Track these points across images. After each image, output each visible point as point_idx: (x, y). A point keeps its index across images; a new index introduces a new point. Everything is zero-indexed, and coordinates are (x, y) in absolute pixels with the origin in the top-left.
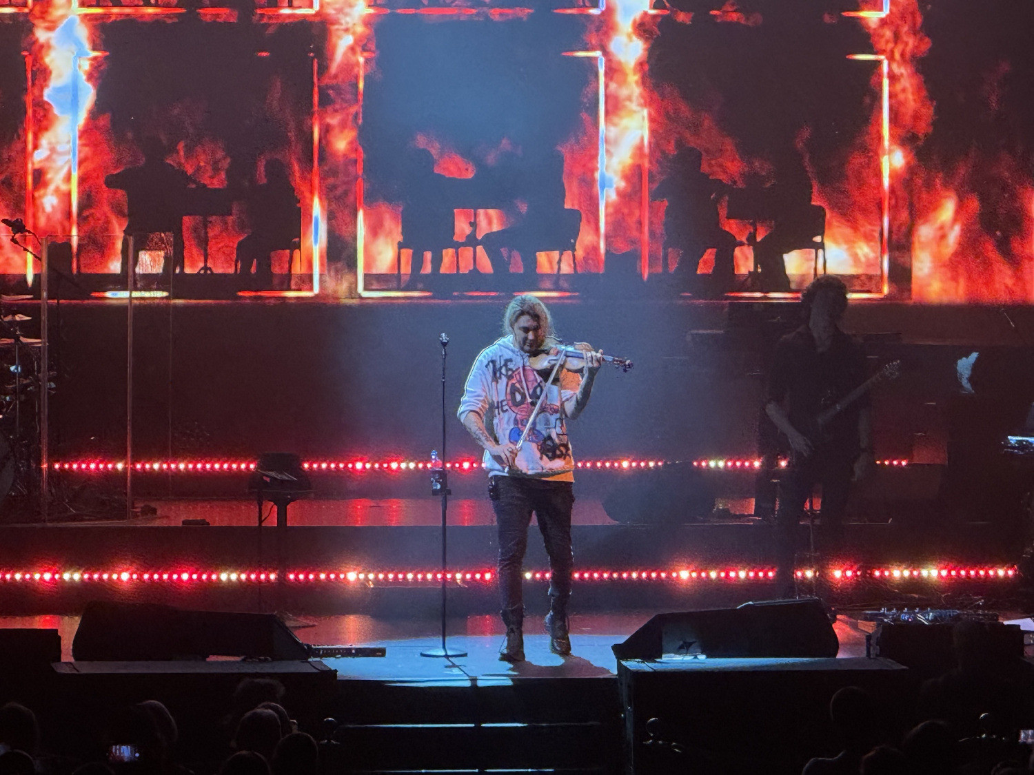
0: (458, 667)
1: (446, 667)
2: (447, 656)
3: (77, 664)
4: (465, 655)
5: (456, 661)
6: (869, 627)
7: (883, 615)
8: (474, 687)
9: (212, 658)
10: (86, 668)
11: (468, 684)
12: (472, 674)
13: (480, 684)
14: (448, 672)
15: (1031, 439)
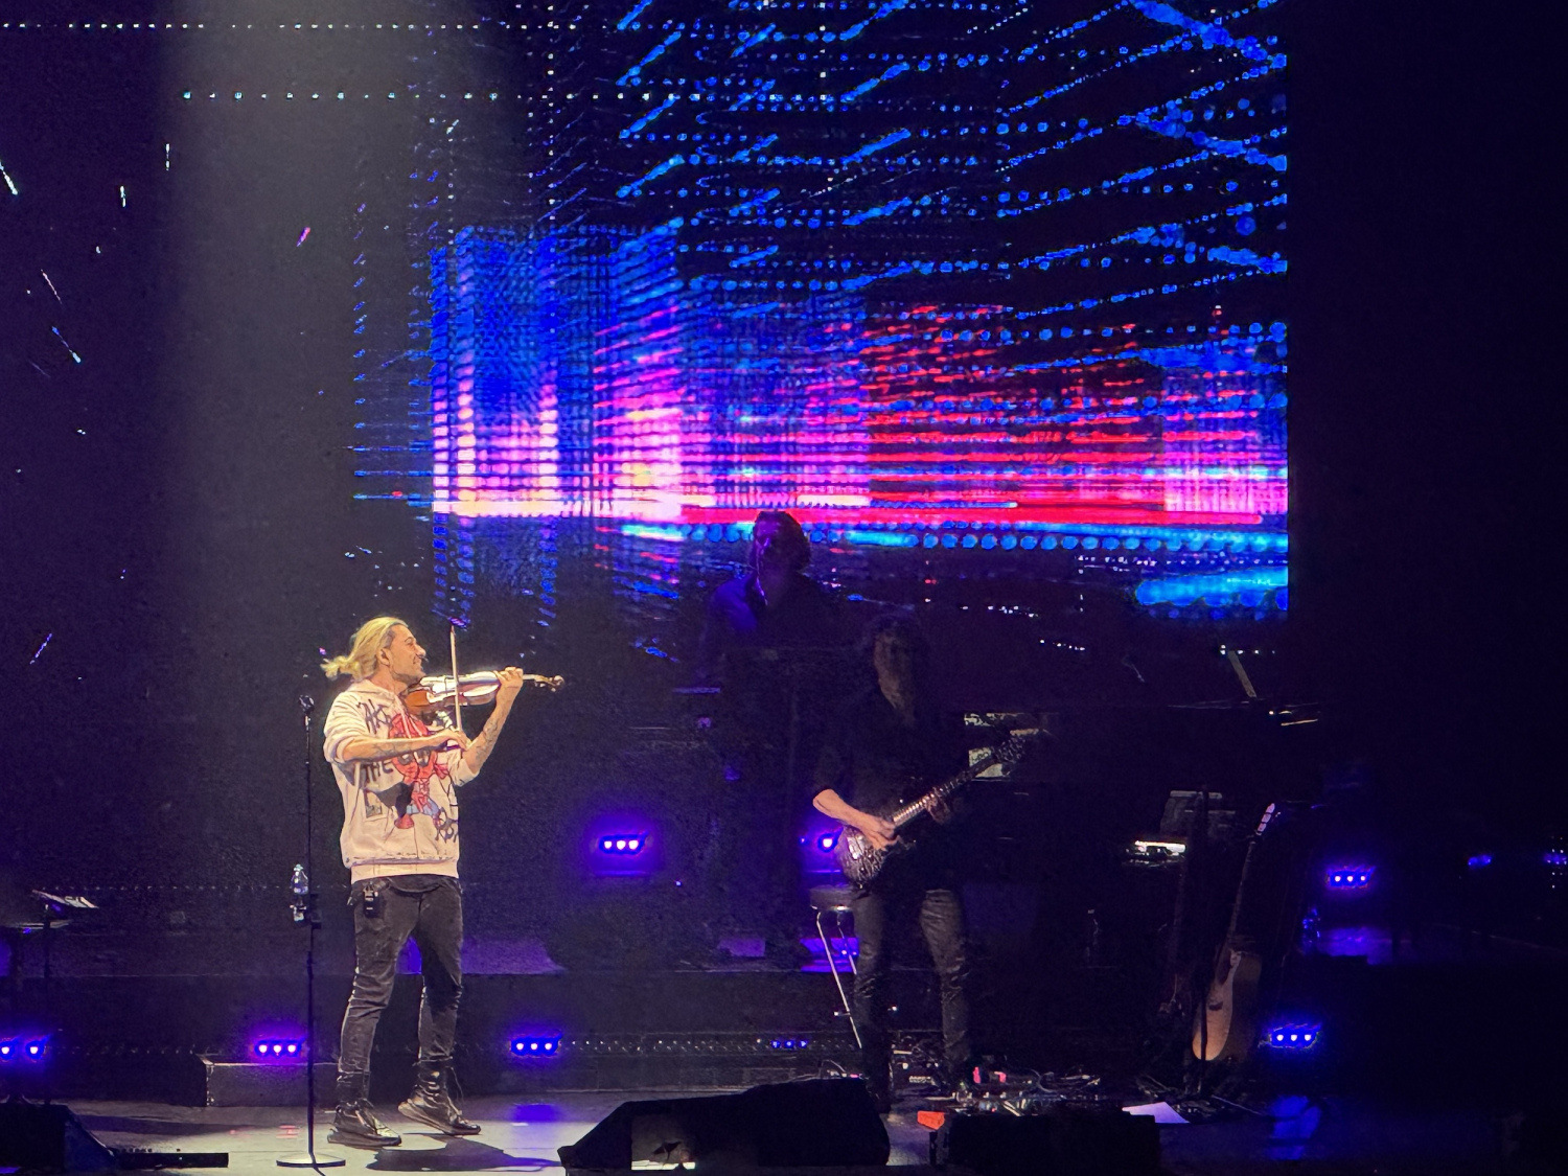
2: (315, 1165)
4: (342, 1164)
5: (328, 1172)
6: (935, 1121)
7: (955, 1102)
15: (1169, 846)
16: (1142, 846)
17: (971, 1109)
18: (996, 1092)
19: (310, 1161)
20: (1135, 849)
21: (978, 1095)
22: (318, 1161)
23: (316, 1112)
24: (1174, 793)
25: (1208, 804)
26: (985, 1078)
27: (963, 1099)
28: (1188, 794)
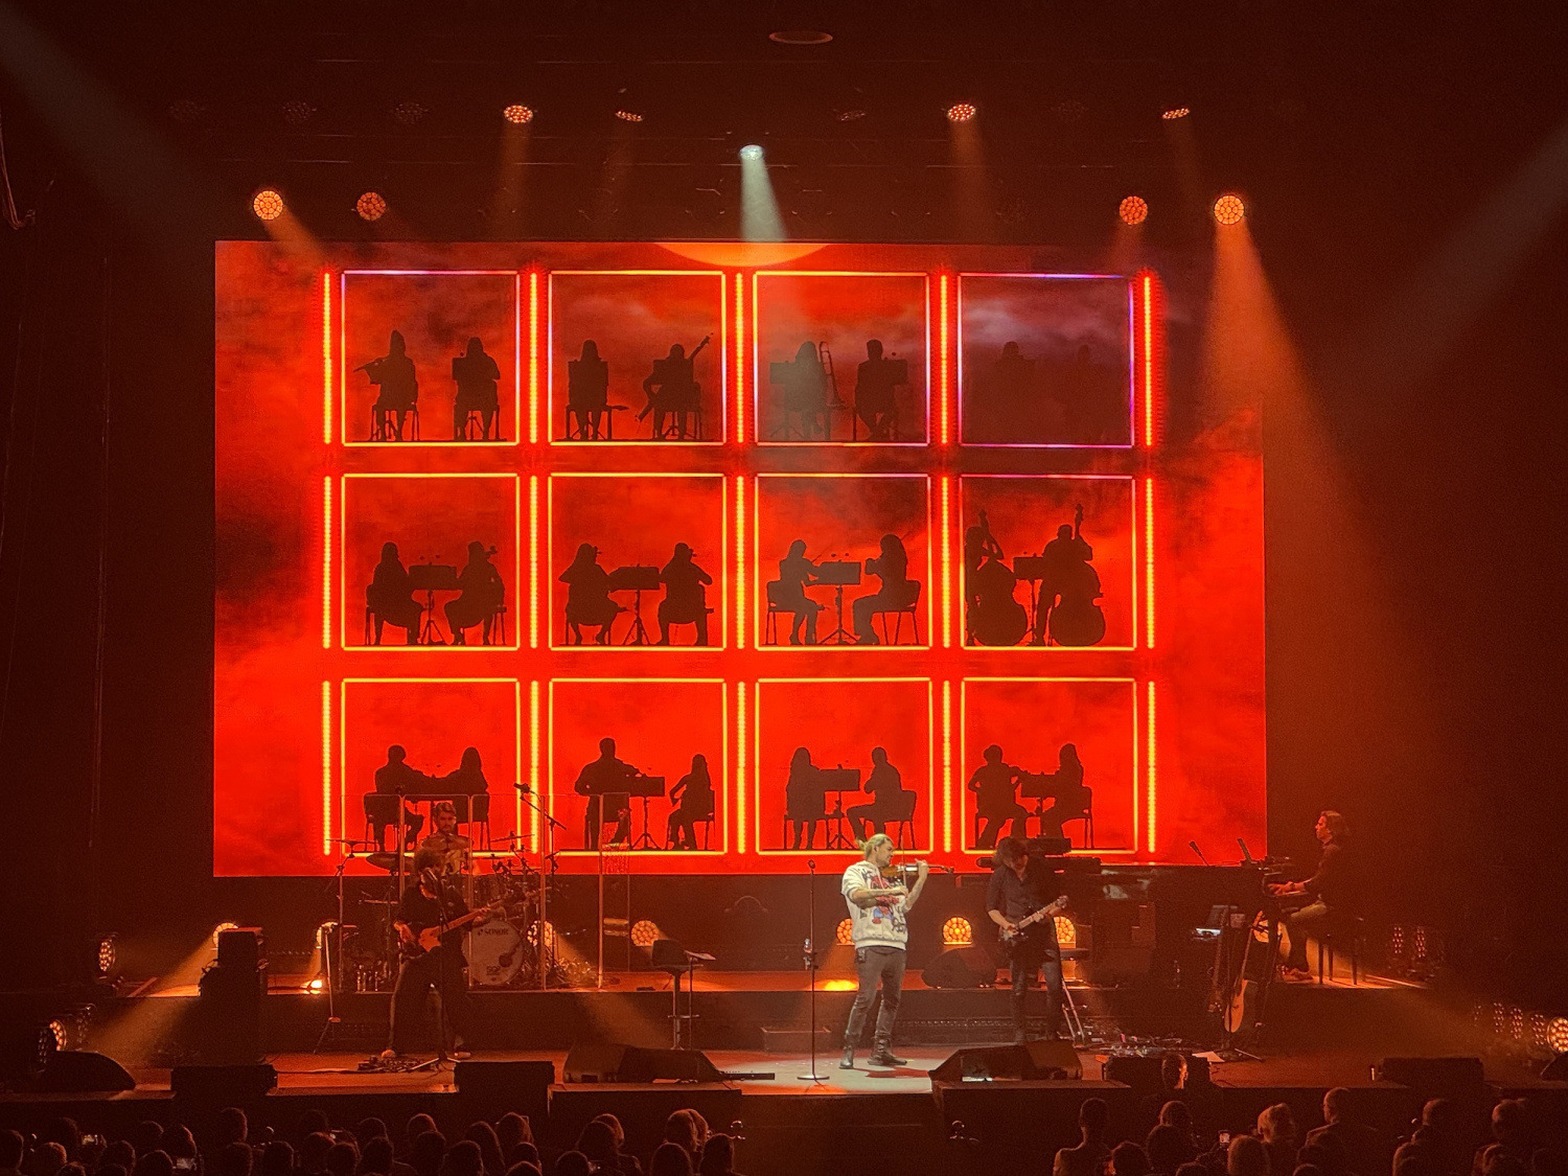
2: (815, 1079)
3: (565, 1085)
4: (828, 1078)
6: (1105, 1059)
7: (1113, 1050)
9: (656, 1081)
10: (571, 1088)
15: (1213, 931)
16: (1200, 931)
17: (1121, 1054)
18: (1132, 1046)
19: (812, 1077)
20: (1196, 932)
21: (1125, 1046)
22: (817, 1077)
23: (816, 1051)
24: (1215, 906)
25: (1230, 911)
26: (1127, 1040)
27: (1117, 1050)
28: (1221, 906)
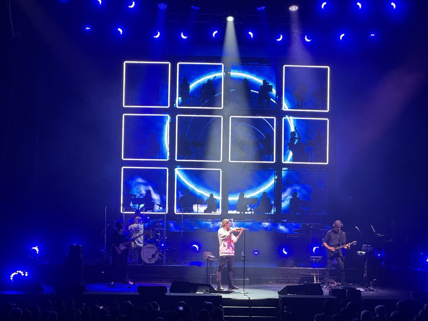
0: (246, 295)
1: (244, 295)
2: (244, 293)
3: (170, 293)
4: (248, 293)
5: (246, 294)
8: (249, 300)
10: (172, 294)
11: (248, 299)
12: (249, 297)
13: (251, 299)
14: (244, 296)
15: (363, 252)
16: (359, 252)
19: (243, 292)
20: (358, 253)
22: (245, 293)
23: (245, 286)
24: (363, 245)
25: (368, 247)
28: (366, 245)
